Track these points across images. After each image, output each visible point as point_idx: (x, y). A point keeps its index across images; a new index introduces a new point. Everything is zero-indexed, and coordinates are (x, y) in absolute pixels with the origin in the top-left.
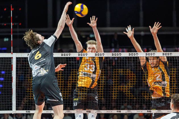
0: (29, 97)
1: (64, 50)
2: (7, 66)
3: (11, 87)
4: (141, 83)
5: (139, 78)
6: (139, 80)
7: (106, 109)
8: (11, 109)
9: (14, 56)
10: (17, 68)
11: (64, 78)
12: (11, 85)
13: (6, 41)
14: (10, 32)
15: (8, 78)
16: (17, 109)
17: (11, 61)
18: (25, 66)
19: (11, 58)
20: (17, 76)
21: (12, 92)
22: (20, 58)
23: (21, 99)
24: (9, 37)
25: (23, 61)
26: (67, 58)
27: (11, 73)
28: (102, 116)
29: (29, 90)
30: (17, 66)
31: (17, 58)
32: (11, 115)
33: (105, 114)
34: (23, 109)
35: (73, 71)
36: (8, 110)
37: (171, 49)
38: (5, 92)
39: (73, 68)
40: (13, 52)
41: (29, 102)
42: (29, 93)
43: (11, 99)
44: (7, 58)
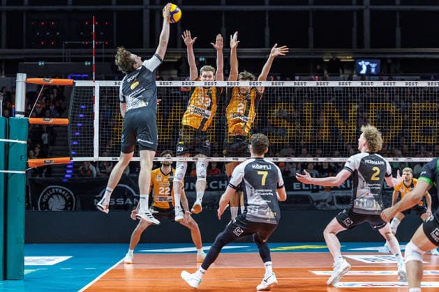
0: (117, 140)
1: (164, 77)
2: (87, 98)
3: (93, 126)
4: (266, 122)
5: (263, 115)
6: (263, 118)
7: (219, 156)
8: (92, 156)
9: (97, 85)
10: (100, 101)
11: (164, 115)
12: (93, 123)
13: (88, 65)
14: (92, 54)
15: (89, 114)
16: (100, 155)
17: (92, 91)
18: (115, 98)
19: (92, 88)
20: (100, 111)
21: (93, 133)
22: (105, 87)
23: (106, 142)
24: (91, 60)
25: (108, 91)
26: (167, 88)
27: (93, 108)
28: (214, 166)
29: (117, 130)
30: (101, 98)
31: (101, 87)
32: (92, 162)
33: (218, 162)
34: (109, 156)
35: (175, 105)
36: (89, 156)
37: (307, 78)
38: (84, 133)
39: (175, 102)
40: (96, 79)
41: (116, 146)
42: (117, 133)
43: (92, 142)
44: (88, 87)
